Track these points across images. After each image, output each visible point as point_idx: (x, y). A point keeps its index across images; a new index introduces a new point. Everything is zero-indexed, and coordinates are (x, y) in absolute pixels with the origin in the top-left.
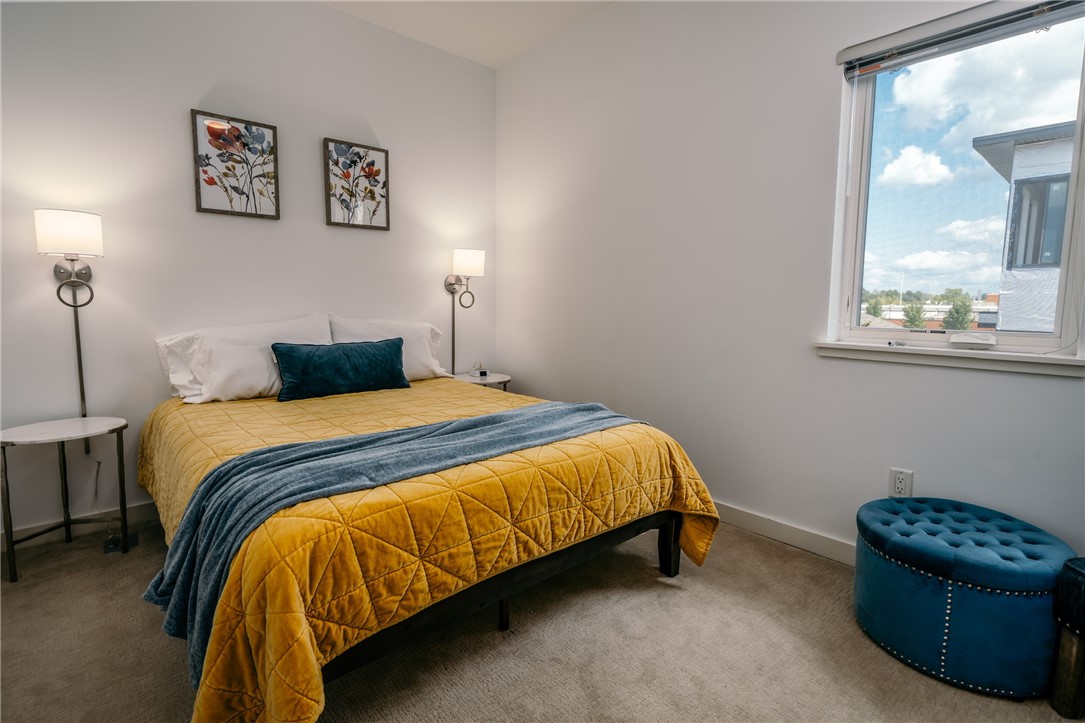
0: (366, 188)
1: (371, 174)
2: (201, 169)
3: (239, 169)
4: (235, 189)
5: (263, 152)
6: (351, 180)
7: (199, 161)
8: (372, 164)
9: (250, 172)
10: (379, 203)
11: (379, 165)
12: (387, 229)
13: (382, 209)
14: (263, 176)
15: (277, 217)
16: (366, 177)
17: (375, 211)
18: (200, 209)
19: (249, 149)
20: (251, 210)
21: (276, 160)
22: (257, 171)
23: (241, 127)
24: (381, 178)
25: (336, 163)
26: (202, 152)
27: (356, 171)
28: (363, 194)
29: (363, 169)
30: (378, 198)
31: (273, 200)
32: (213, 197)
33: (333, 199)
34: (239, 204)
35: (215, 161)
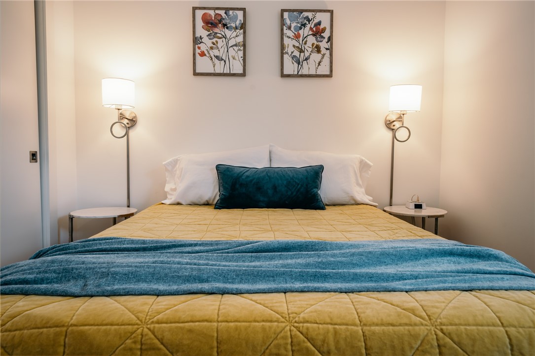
0: (313, 45)
1: (318, 32)
2: (197, 46)
3: (221, 43)
4: (217, 57)
5: (236, 28)
6: (301, 39)
7: (197, 41)
8: (319, 23)
9: (227, 44)
10: (324, 55)
11: (325, 24)
12: (330, 76)
13: (326, 60)
14: (236, 45)
15: (243, 75)
16: (314, 35)
17: (320, 63)
18: (196, 74)
19: (227, 28)
20: (227, 71)
21: (244, 33)
22: (232, 42)
23: (222, 13)
24: (326, 34)
25: (289, 28)
26: (198, 35)
27: (306, 31)
28: (310, 50)
29: (311, 29)
30: (323, 51)
31: (242, 62)
32: (204, 65)
33: (285, 56)
34: (219, 68)
35: (206, 39)
